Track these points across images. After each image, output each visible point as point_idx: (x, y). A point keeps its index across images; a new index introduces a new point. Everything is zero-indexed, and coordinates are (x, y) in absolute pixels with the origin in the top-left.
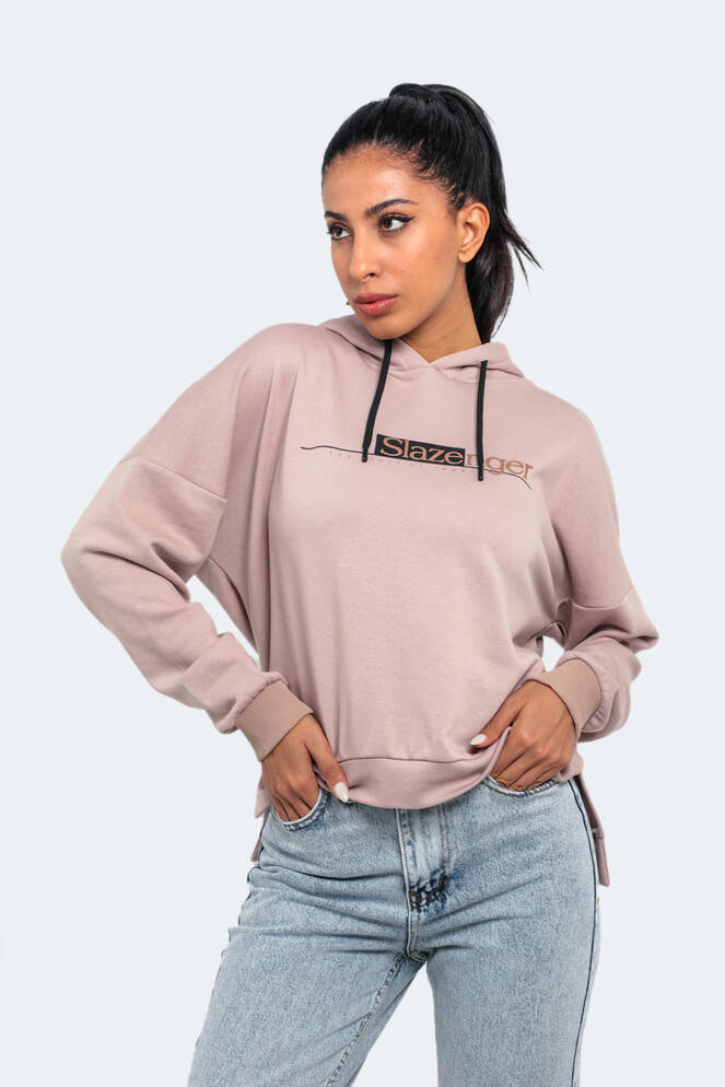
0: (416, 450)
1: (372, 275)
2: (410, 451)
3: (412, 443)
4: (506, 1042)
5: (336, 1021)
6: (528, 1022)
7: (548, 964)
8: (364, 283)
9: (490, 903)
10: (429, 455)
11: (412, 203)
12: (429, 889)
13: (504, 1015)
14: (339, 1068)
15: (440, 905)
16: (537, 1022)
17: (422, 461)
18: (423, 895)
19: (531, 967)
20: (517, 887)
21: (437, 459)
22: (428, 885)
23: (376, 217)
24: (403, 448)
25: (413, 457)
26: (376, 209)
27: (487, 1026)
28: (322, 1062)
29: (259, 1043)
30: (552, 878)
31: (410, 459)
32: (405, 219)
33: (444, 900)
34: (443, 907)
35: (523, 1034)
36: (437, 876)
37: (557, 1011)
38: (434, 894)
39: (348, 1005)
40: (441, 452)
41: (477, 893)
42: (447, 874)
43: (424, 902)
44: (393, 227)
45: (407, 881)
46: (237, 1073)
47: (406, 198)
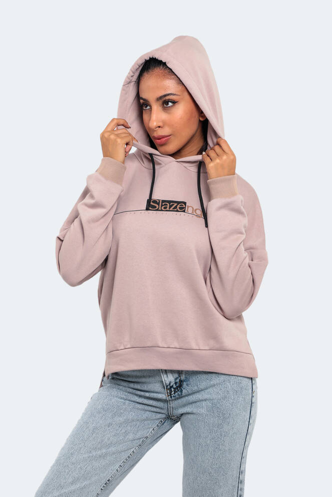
0: (165, 205)
1: (159, 127)
2: (162, 206)
3: (163, 201)
4: (209, 454)
5: (131, 436)
6: (219, 445)
7: (228, 420)
8: (156, 131)
9: (203, 393)
10: (170, 207)
11: (177, 95)
12: (175, 386)
13: (208, 442)
14: (129, 457)
15: (180, 393)
16: (223, 445)
17: (167, 211)
18: (173, 390)
19: (220, 422)
20: (214, 385)
21: (173, 209)
22: (174, 385)
23: (161, 102)
24: (159, 205)
25: (163, 209)
26: (161, 98)
27: (201, 446)
28: (120, 452)
29: (94, 438)
30: (230, 382)
31: (162, 210)
32: (174, 102)
33: (181, 391)
34: (181, 394)
35: (216, 450)
36: (178, 380)
37: (232, 440)
38: (177, 389)
39: (138, 431)
40: (176, 204)
41: (196, 388)
42: (182, 379)
43: (173, 393)
44: (169, 105)
45: (164, 384)
46: (82, 449)
47: (175, 93)
